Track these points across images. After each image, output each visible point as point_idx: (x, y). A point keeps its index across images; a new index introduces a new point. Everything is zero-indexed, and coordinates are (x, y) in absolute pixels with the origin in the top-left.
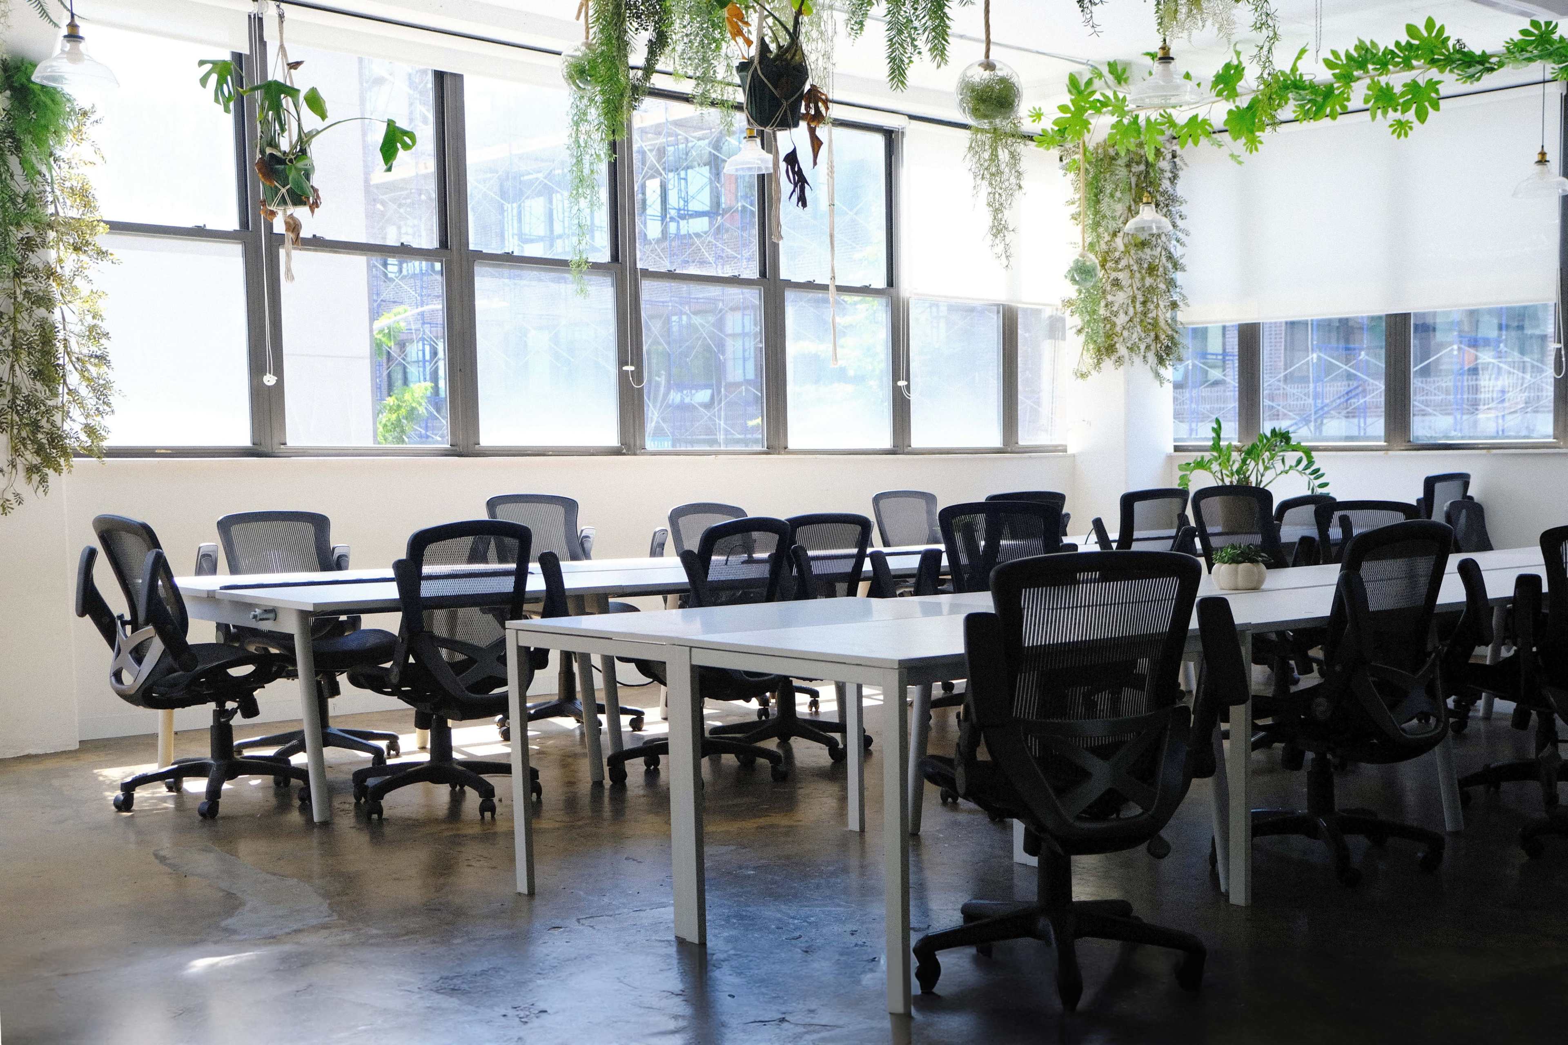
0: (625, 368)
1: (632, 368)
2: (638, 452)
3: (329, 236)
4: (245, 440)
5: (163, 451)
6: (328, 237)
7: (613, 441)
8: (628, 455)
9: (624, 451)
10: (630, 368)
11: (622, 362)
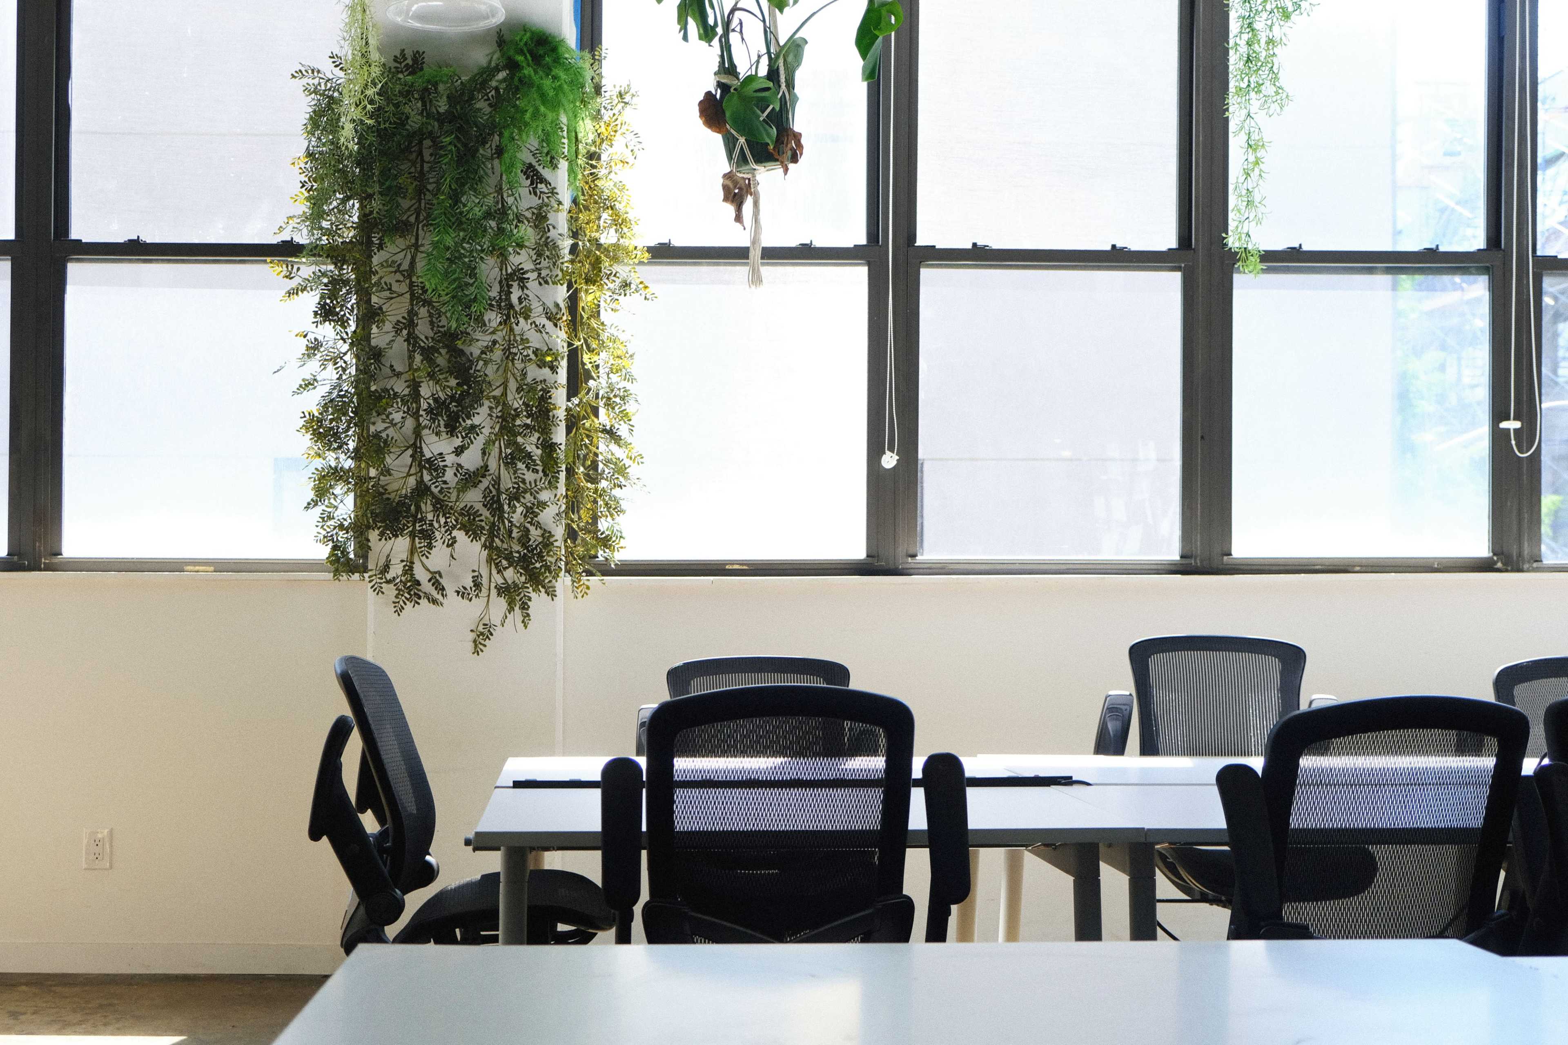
0: (1504, 425)
1: (1517, 425)
2: (1526, 566)
3: (996, 243)
4: (858, 551)
5: (736, 567)
6: (996, 245)
7: (1482, 549)
8: (1507, 571)
9: (1499, 565)
10: (1512, 425)
11: (1499, 413)
